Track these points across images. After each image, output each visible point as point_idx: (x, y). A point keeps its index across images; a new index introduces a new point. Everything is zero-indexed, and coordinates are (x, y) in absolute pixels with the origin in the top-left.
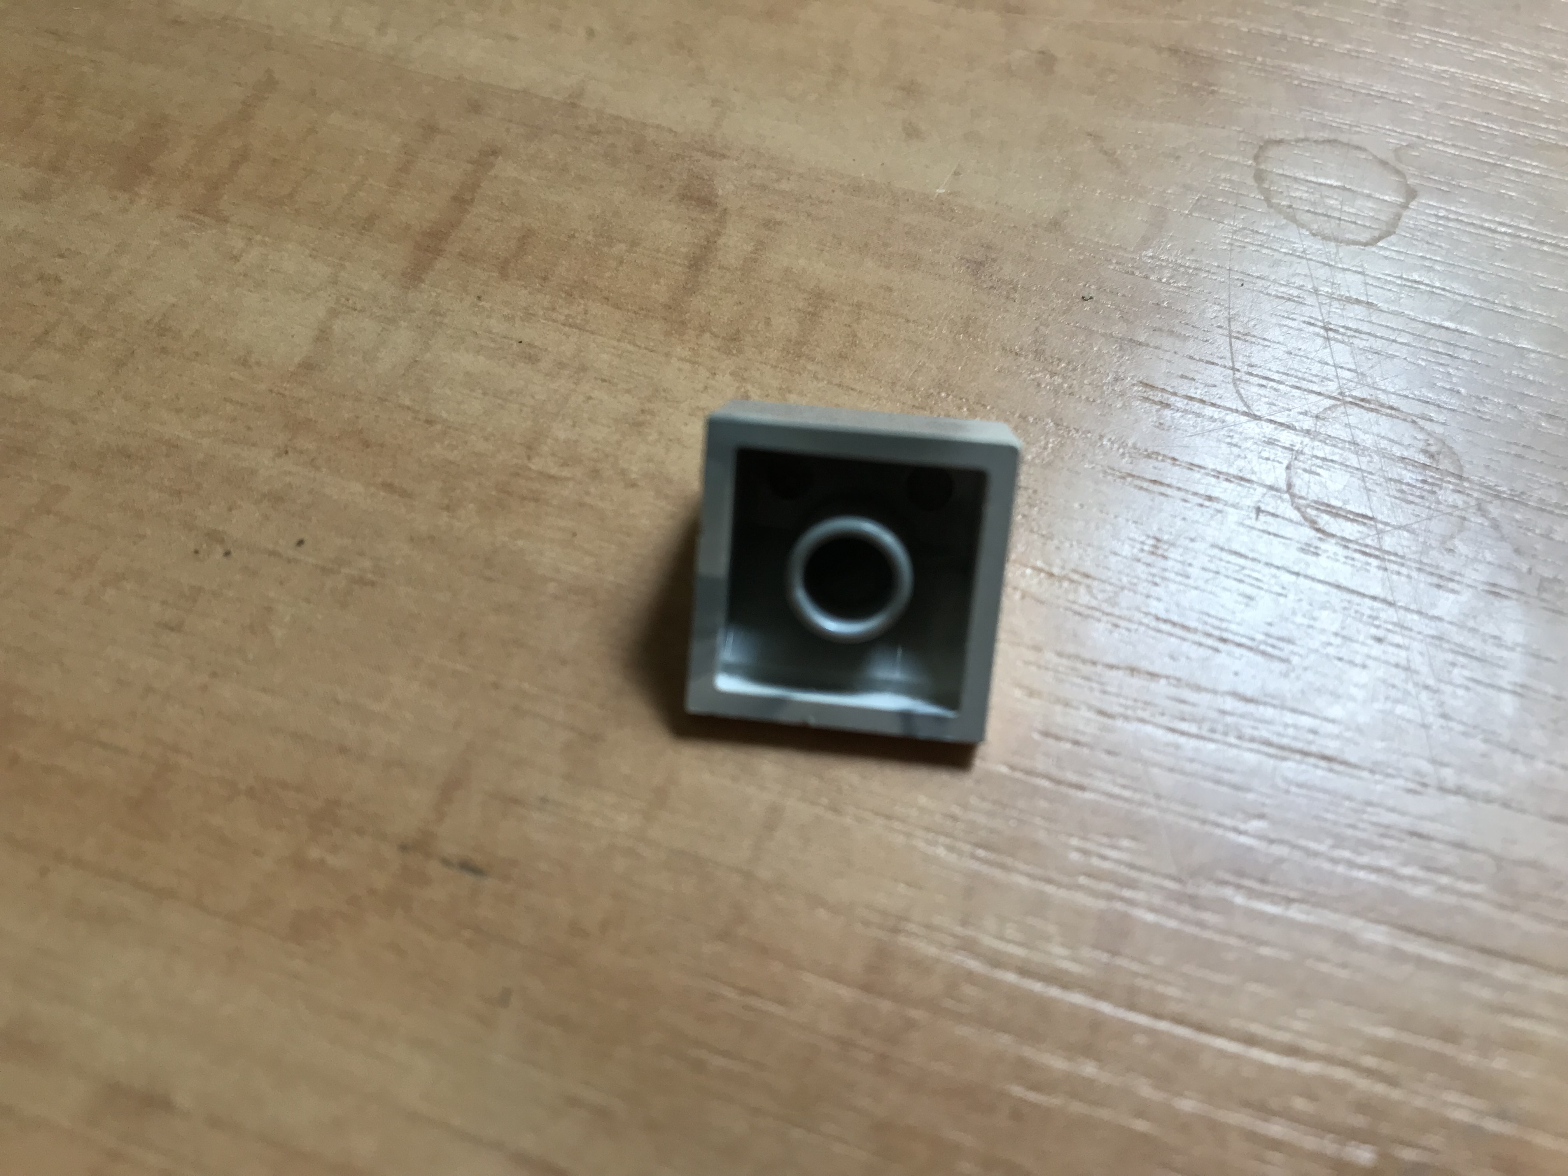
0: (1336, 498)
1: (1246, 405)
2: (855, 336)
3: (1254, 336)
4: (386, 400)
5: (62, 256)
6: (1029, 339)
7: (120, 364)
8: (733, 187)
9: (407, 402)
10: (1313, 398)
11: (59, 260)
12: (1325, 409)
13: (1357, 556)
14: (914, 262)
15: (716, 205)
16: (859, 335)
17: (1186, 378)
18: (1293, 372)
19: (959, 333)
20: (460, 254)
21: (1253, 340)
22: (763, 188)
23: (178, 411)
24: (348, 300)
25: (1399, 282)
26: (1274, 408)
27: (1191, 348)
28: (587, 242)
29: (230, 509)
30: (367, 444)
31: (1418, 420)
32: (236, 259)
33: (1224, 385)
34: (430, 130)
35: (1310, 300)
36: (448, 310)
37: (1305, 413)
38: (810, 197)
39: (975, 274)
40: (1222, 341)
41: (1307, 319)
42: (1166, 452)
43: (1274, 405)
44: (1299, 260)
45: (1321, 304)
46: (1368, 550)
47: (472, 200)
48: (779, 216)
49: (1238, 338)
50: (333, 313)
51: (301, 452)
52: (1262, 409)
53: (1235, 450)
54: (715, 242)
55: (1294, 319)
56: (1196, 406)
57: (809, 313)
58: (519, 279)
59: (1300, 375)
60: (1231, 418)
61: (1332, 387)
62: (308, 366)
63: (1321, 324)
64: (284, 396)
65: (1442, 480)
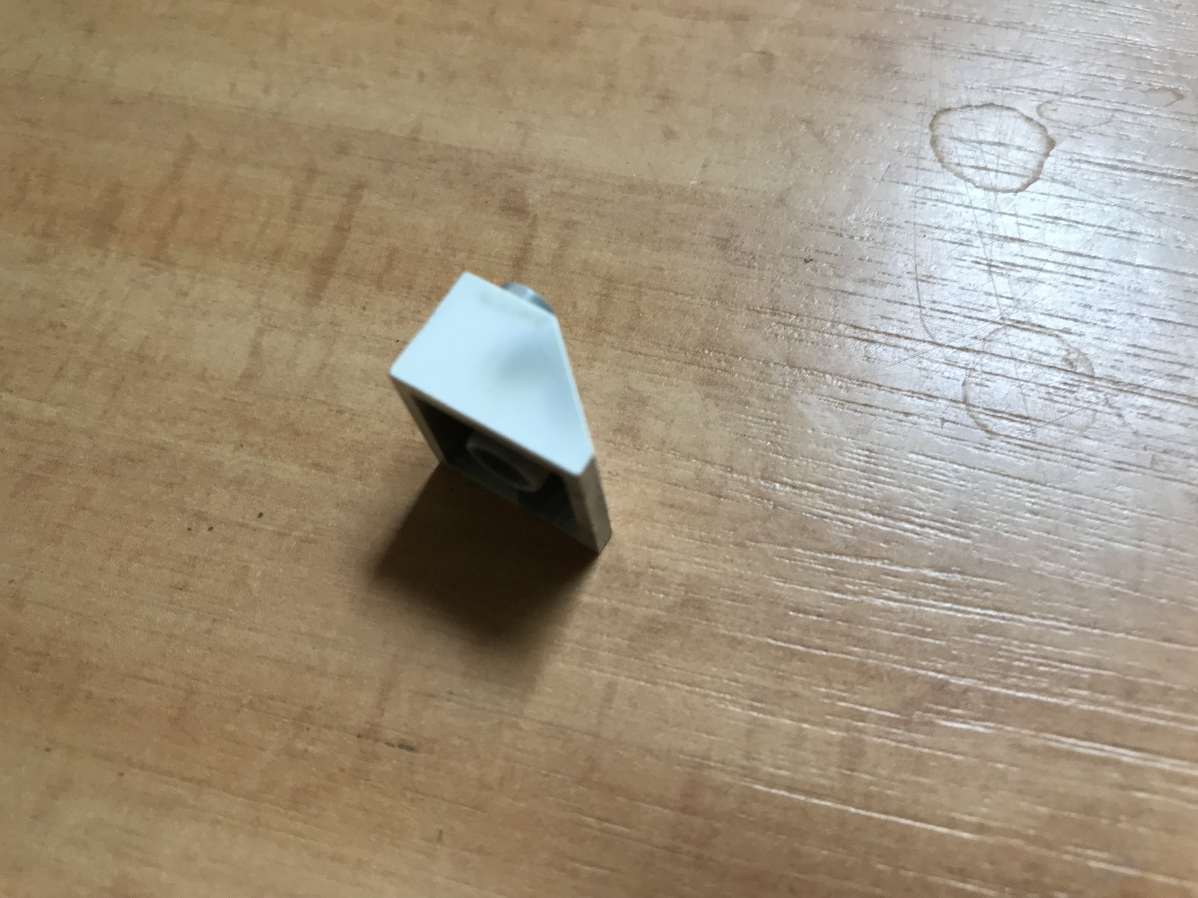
0: (1001, 404)
1: (931, 336)
2: (639, 310)
3: (935, 278)
4: (306, 398)
5: (63, 306)
6: (766, 300)
7: (116, 387)
8: (539, 196)
9: (322, 398)
10: (981, 324)
11: (62, 310)
12: (990, 333)
13: (1018, 449)
14: (678, 244)
15: (528, 213)
16: (642, 309)
17: (886, 318)
18: (965, 305)
19: (714, 300)
20: (346, 274)
21: (935, 281)
22: (562, 194)
23: (162, 421)
24: (270, 320)
25: (1043, 219)
26: (952, 335)
27: (888, 292)
28: (437, 254)
29: (208, 494)
30: (297, 433)
31: (1060, 334)
32: (185, 294)
33: (914, 321)
34: (312, 173)
35: (977, 242)
36: (344, 320)
37: (976, 338)
38: (597, 199)
39: (724, 248)
40: (910, 284)
41: (975, 259)
42: (873, 381)
43: (952, 333)
44: (967, 210)
45: (985, 245)
46: (1025, 444)
47: (350, 228)
48: (575, 217)
49: (923, 281)
50: (260, 332)
51: (252, 445)
52: (942, 337)
53: (924, 373)
54: (530, 244)
55: (965, 260)
56: (894, 341)
57: (604, 295)
58: (390, 290)
59: (971, 306)
60: (920, 347)
61: (995, 314)
62: (249, 376)
63: (985, 262)
64: (234, 401)
65: (1079, 381)
